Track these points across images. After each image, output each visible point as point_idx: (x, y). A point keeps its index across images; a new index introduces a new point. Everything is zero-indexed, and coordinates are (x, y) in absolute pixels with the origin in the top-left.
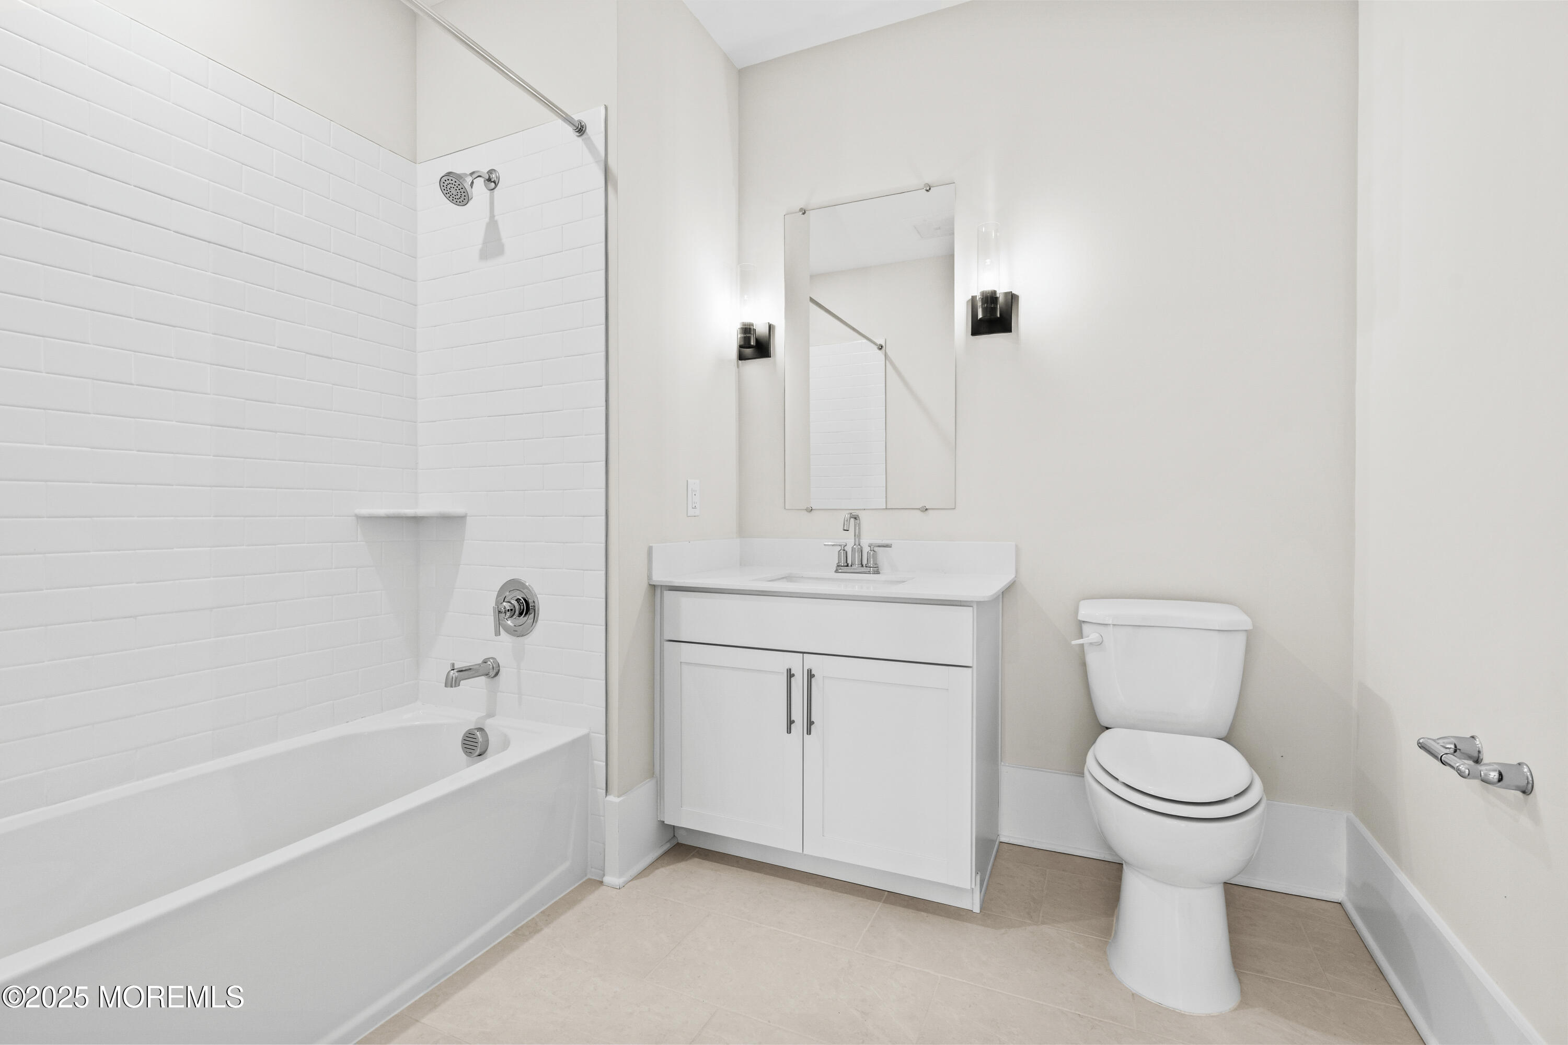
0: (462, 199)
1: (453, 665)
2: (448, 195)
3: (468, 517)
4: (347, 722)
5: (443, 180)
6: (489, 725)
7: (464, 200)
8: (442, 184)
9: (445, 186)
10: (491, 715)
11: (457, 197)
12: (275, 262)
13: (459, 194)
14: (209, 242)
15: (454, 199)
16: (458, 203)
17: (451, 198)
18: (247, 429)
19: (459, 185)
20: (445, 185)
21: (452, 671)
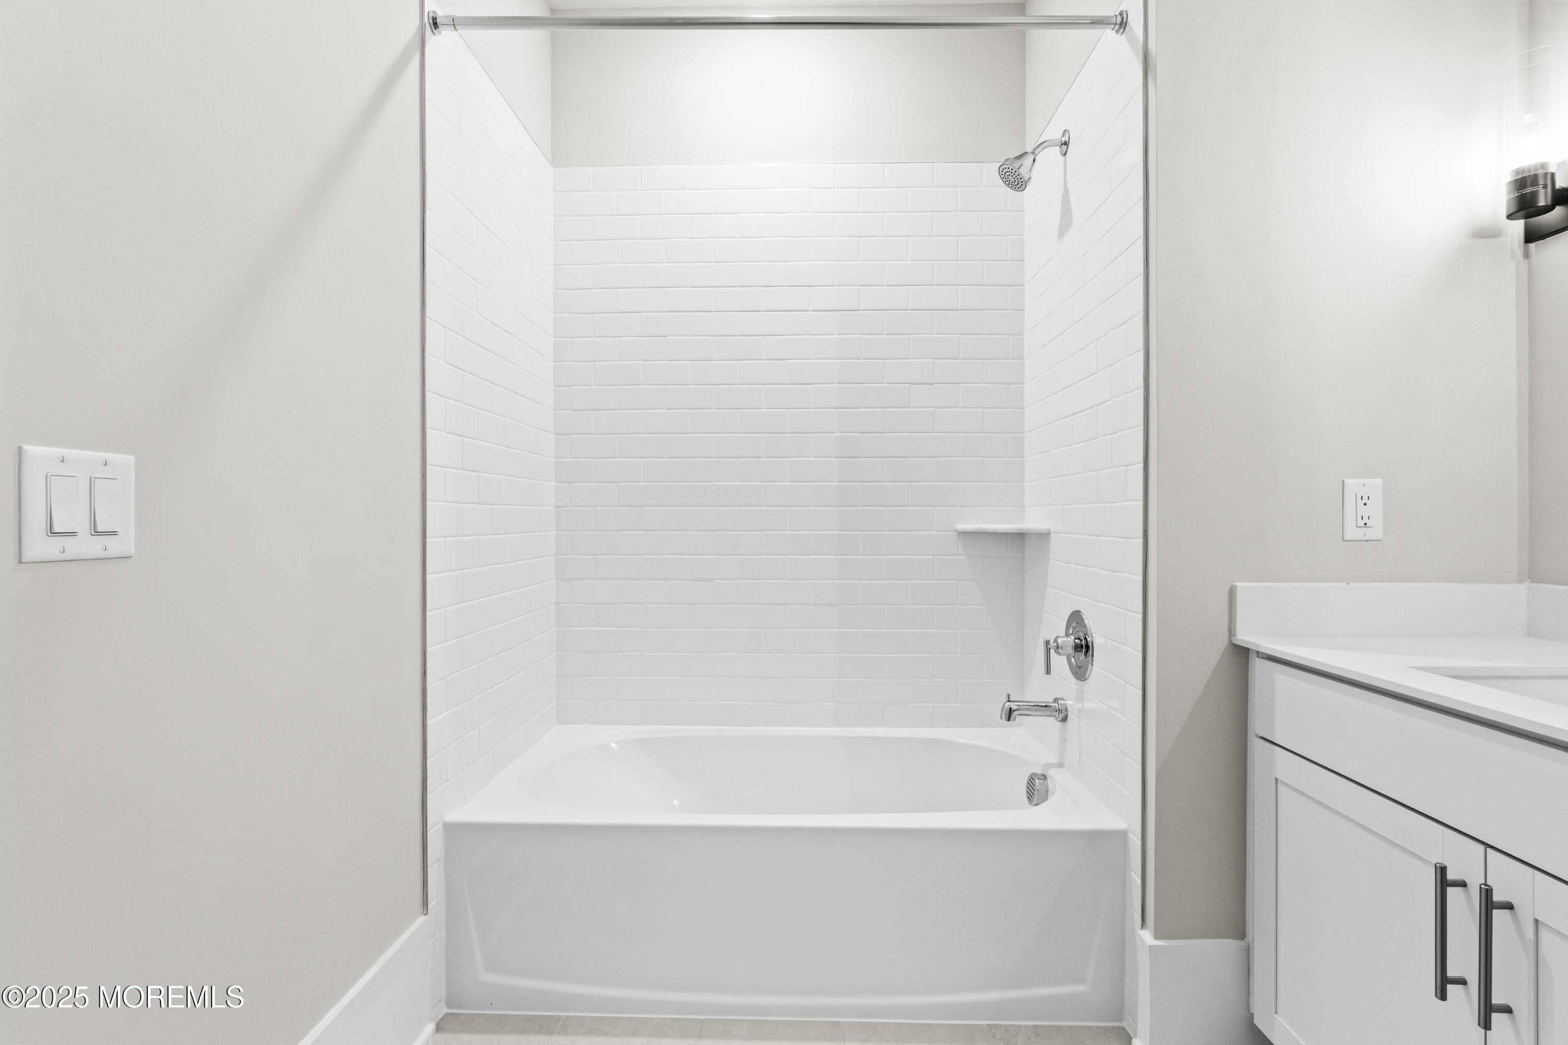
0: (1020, 185)
1: (1009, 696)
2: (1007, 183)
3: (1052, 534)
4: (947, 727)
5: (1001, 170)
6: (1053, 773)
7: (1022, 183)
8: (1001, 173)
9: (1004, 175)
10: (1060, 765)
11: (1015, 184)
12: (884, 310)
13: (1017, 180)
14: (835, 311)
15: (1013, 185)
16: (1017, 189)
17: (1010, 186)
18: (863, 458)
19: (1016, 172)
20: (1003, 173)
21: (1008, 703)
